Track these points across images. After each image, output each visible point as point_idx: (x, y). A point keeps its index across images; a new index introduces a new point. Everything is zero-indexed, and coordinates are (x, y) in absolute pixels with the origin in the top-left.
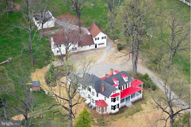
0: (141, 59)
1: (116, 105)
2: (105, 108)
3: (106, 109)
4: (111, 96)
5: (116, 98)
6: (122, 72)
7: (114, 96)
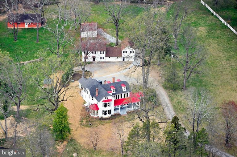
0: (161, 77)
1: (108, 111)
2: (96, 111)
3: (97, 113)
4: (103, 101)
5: (108, 104)
6: (122, 81)
7: (105, 101)
